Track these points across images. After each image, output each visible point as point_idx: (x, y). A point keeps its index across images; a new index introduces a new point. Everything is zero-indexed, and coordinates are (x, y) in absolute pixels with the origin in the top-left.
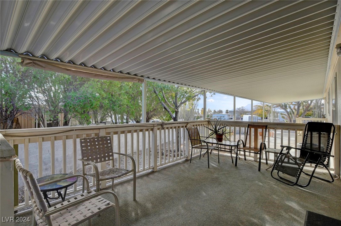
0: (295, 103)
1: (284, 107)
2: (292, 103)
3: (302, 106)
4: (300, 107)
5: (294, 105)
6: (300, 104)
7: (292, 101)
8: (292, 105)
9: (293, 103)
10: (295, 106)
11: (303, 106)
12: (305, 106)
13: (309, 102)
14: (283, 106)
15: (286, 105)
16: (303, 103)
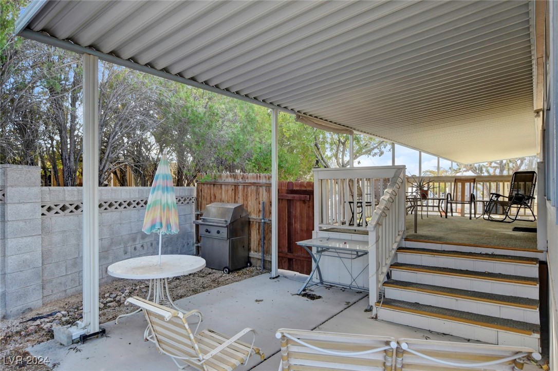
0: (496, 165)
1: (477, 171)
2: (491, 163)
3: (507, 169)
4: (504, 170)
5: (494, 167)
6: (503, 166)
7: (491, 160)
8: (491, 167)
9: (493, 165)
10: (495, 170)
11: (509, 169)
12: (512, 169)
13: (519, 162)
14: (476, 169)
15: (481, 168)
16: (508, 164)
